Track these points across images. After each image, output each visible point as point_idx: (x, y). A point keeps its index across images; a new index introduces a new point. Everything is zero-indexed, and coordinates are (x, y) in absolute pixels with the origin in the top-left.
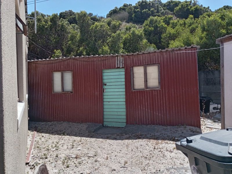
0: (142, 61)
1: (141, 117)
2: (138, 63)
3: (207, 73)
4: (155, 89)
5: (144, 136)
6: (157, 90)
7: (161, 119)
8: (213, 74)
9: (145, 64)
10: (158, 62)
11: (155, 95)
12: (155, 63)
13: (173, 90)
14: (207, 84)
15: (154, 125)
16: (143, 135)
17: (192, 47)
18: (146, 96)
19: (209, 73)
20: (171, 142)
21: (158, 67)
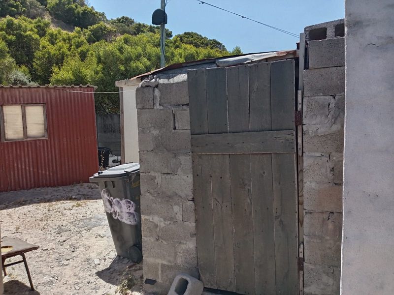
0: (18, 97)
1: (19, 178)
2: (12, 101)
3: (105, 118)
4: (41, 139)
5: (29, 202)
6: (43, 140)
7: (50, 179)
8: (112, 119)
9: (23, 102)
10: (43, 101)
11: (40, 146)
12: (38, 102)
13: (65, 139)
14: (105, 132)
15: (39, 189)
16: (27, 201)
17: (88, 86)
18: (26, 149)
19: (107, 117)
20: (67, 201)
21: (44, 107)
